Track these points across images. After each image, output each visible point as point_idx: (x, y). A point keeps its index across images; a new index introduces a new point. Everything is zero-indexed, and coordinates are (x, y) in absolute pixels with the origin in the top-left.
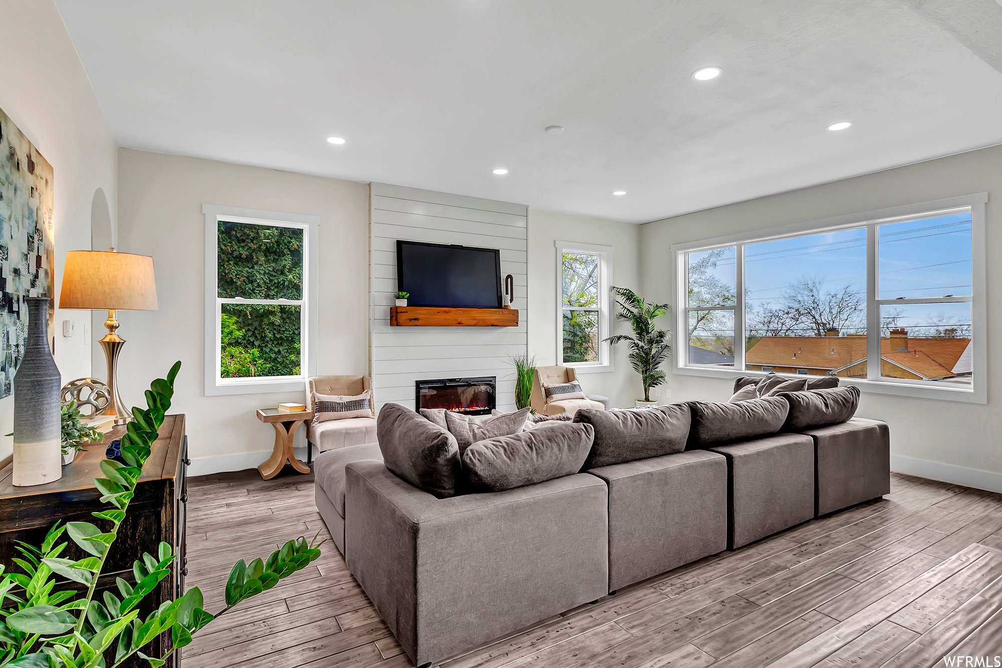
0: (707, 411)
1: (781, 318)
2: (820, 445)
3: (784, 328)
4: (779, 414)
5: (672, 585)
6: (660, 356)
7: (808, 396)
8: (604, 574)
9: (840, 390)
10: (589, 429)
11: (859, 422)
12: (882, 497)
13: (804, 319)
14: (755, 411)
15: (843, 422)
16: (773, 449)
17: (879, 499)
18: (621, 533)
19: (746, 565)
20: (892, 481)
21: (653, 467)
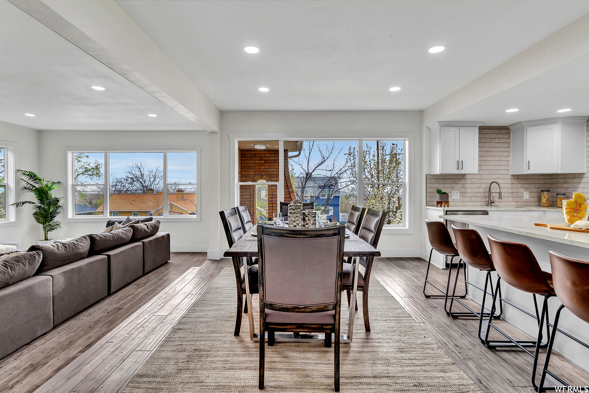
0: (97, 238)
1: (123, 183)
2: (145, 245)
3: (125, 189)
4: (129, 235)
5: (84, 315)
6: (56, 212)
7: (142, 225)
8: (51, 319)
9: (153, 222)
10: (39, 253)
11: (160, 234)
12: (167, 261)
13: (135, 183)
14: (119, 235)
15: (154, 235)
16: (126, 249)
17: (167, 263)
18: (59, 298)
19: (117, 298)
20: (171, 255)
21: (74, 266)
